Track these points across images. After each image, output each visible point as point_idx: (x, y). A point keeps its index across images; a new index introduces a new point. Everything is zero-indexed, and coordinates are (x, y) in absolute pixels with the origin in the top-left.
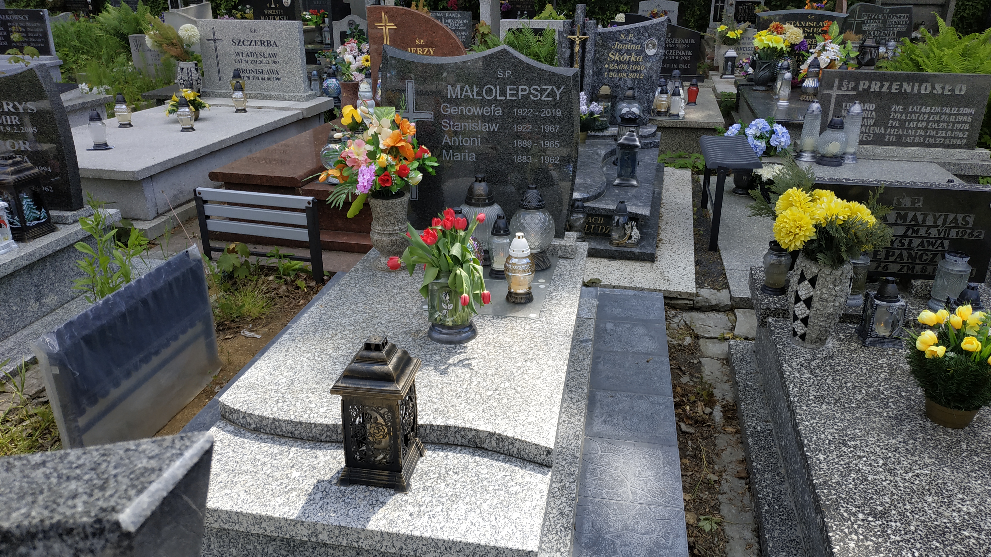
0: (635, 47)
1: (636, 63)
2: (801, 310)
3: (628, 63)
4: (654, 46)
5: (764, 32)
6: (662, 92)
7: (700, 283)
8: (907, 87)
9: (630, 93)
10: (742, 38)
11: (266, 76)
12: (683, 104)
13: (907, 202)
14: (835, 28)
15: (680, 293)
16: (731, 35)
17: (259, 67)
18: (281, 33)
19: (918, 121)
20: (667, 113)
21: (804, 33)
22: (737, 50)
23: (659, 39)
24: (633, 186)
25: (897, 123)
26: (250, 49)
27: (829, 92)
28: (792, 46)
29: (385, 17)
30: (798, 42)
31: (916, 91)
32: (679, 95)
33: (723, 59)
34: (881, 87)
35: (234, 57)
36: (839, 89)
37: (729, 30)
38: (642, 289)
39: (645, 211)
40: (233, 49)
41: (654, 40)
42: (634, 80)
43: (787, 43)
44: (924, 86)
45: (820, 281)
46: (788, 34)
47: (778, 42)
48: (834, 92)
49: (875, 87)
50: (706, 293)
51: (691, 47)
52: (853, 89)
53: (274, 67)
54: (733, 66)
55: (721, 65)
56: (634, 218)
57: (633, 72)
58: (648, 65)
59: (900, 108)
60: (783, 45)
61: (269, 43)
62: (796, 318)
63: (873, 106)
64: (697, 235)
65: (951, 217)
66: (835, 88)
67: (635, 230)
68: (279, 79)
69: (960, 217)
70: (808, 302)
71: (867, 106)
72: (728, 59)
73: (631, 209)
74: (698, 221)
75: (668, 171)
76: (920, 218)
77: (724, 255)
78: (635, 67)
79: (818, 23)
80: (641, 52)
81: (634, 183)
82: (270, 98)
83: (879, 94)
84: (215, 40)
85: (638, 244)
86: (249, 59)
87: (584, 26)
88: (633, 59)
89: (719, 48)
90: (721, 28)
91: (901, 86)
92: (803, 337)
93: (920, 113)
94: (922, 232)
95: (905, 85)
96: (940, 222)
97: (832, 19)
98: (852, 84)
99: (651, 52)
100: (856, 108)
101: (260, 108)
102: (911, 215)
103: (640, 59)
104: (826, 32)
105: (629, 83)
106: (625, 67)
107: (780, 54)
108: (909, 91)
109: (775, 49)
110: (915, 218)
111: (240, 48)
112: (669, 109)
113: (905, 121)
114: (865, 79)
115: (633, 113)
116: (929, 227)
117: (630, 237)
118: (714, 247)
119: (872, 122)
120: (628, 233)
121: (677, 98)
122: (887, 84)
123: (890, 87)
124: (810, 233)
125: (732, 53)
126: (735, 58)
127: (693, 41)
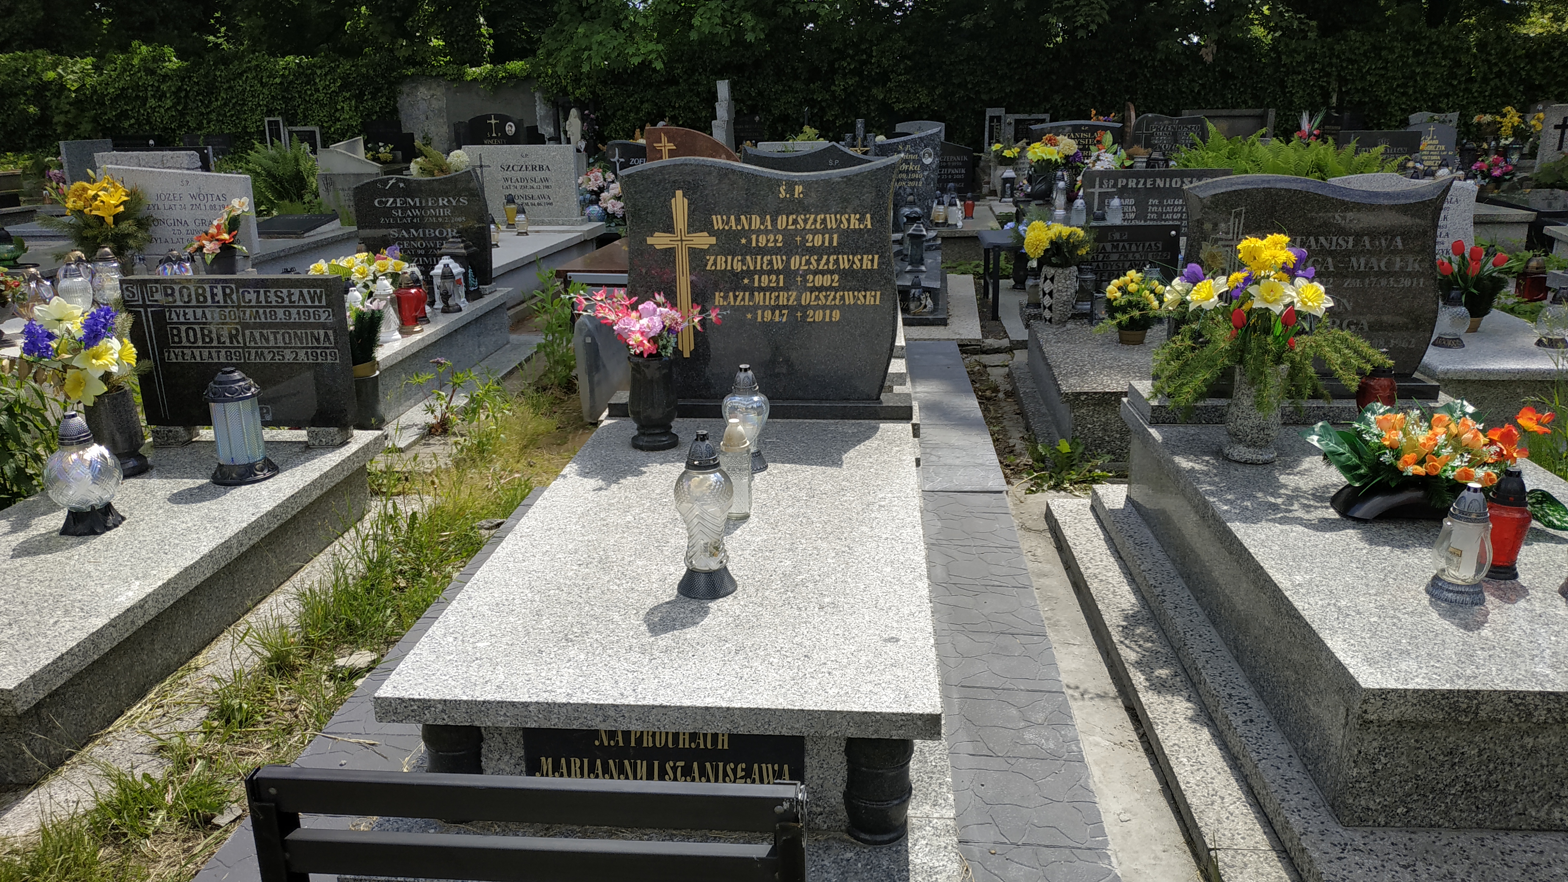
0: (912, 157)
1: (914, 172)
2: (1047, 301)
3: (907, 172)
4: (930, 156)
5: (1037, 145)
6: (938, 204)
7: (985, 336)
8: (1160, 183)
9: (911, 198)
10: (1020, 157)
11: (536, 202)
12: (960, 215)
13: (1117, 236)
14: (1108, 137)
15: (970, 340)
16: (1007, 153)
17: (529, 192)
18: (554, 156)
19: (1173, 213)
20: (945, 224)
21: (1079, 144)
22: (1015, 170)
23: (934, 149)
24: (923, 272)
25: (1155, 216)
26: (520, 175)
27: (1092, 190)
28: (1067, 157)
29: (664, 139)
30: (1072, 153)
31: (1167, 186)
32: (956, 205)
33: (1001, 182)
34: (1137, 184)
35: (502, 183)
36: (1101, 187)
37: (1004, 148)
38: (939, 340)
39: (937, 285)
40: (501, 175)
41: (929, 149)
42: (913, 188)
43: (1061, 155)
44: (1174, 181)
45: (1056, 279)
46: (1061, 146)
47: (1052, 154)
48: (1097, 190)
49: (1132, 183)
50: (991, 342)
51: (964, 165)
52: (1113, 187)
53: (545, 192)
54: (1012, 189)
55: (999, 188)
56: (927, 290)
57: (912, 180)
58: (926, 173)
59: (1156, 202)
60: (1057, 157)
61: (541, 168)
62: (1045, 308)
63: (1132, 202)
64: (981, 312)
65: (1147, 244)
66: (1097, 186)
67: (929, 300)
68: (551, 204)
69: (1153, 243)
70: (1051, 294)
71: (1127, 201)
72: (1006, 180)
73: (925, 284)
74: (982, 304)
75: (950, 277)
76: (1127, 247)
77: (1005, 323)
78: (914, 176)
79: (1092, 134)
80: (919, 161)
81: (923, 268)
82: (543, 223)
83: (1136, 190)
84: (481, 166)
85: (932, 313)
86: (518, 185)
87: (865, 138)
88: (911, 168)
89: (995, 169)
90: (996, 147)
91: (1155, 181)
92: (1050, 320)
93: (1174, 205)
94: (1130, 256)
95: (1158, 180)
96: (1140, 249)
97: (1105, 129)
98: (1112, 182)
99: (928, 161)
100: (1116, 202)
101: (538, 232)
102: (1121, 244)
103: (917, 168)
104: (1099, 142)
105: (909, 190)
106: (904, 176)
107: (1056, 166)
108: (1162, 186)
109: (1049, 161)
110: (1124, 246)
111: (509, 174)
112: (946, 220)
113: (1162, 213)
114: (1123, 177)
115: (916, 212)
116: (1134, 253)
117: (925, 306)
118: (995, 317)
119: (1133, 216)
120: (923, 302)
121: (954, 208)
122: (1142, 181)
123: (1145, 183)
124: (1047, 245)
125: (1009, 173)
126: (1014, 178)
127: (965, 158)
